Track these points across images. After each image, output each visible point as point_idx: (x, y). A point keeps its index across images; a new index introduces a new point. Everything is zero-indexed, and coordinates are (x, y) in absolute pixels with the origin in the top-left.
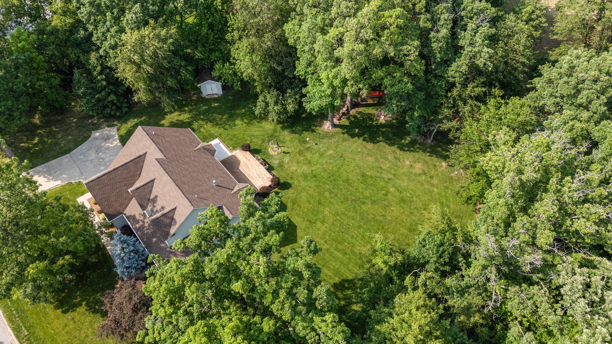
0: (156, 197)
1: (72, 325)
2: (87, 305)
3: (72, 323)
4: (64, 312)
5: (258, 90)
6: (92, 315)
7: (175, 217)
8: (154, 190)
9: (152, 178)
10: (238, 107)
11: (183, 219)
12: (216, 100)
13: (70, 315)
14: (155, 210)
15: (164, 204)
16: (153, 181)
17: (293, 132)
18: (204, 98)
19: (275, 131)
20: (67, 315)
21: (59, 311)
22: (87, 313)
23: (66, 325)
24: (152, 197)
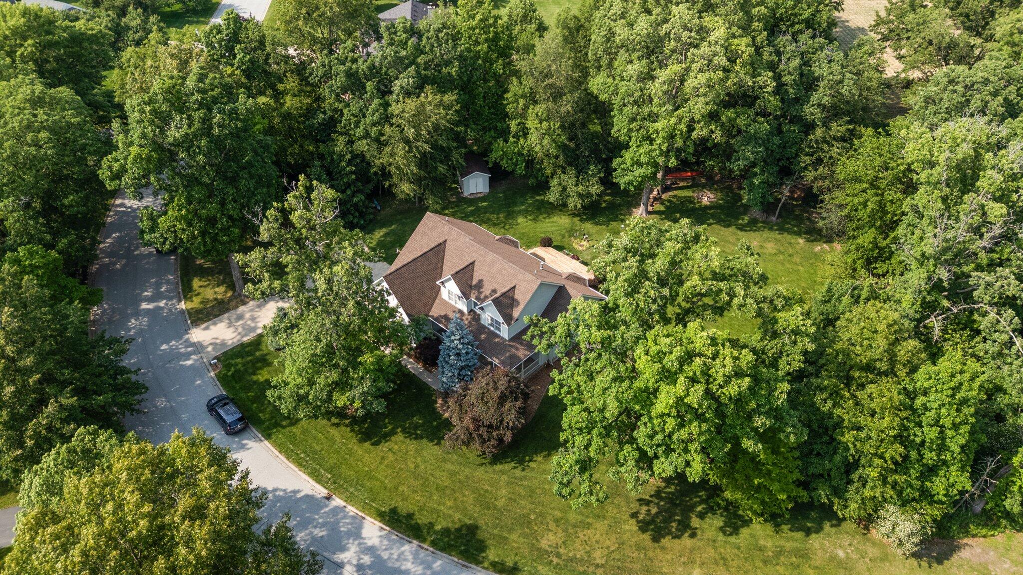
0: (481, 281)
1: (391, 457)
2: (403, 431)
3: (390, 454)
4: (376, 444)
5: (549, 172)
6: (415, 442)
7: (516, 297)
8: (475, 274)
9: (471, 261)
10: (515, 204)
11: (529, 297)
12: (483, 199)
13: (384, 446)
14: (482, 296)
15: (496, 286)
16: (473, 263)
17: (597, 224)
18: (465, 198)
19: (573, 224)
20: (380, 447)
21: (367, 445)
22: (407, 440)
23: (383, 458)
24: (474, 282)
